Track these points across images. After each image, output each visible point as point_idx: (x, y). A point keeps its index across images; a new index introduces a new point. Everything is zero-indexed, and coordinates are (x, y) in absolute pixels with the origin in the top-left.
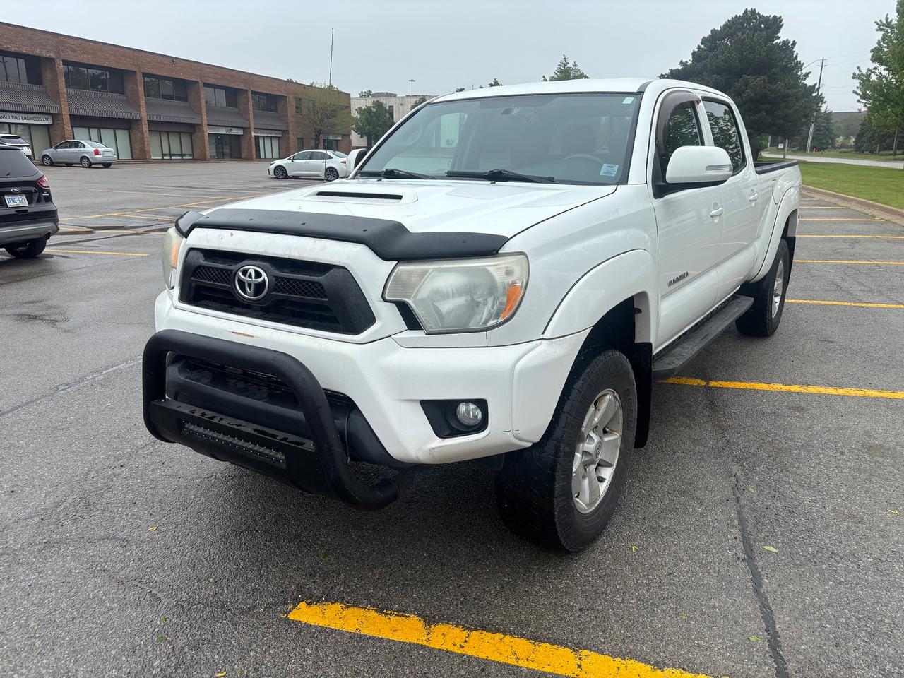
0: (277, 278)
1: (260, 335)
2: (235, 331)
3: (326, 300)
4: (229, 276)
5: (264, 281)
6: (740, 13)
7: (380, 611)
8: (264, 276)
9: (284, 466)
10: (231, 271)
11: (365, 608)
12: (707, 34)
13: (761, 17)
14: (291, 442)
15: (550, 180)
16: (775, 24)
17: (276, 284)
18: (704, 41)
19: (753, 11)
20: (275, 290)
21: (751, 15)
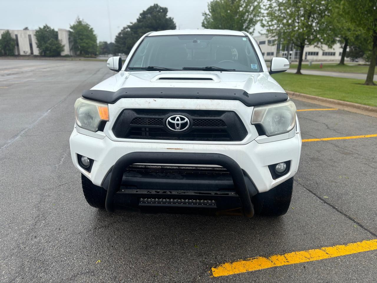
0: (194, 120)
1: (185, 148)
2: (168, 148)
3: (226, 127)
4: (162, 122)
5: (187, 121)
6: (153, 5)
7: (244, 260)
8: (186, 119)
9: (215, 207)
10: (162, 119)
11: (238, 261)
12: (142, 12)
13: (161, 7)
14: (219, 195)
15: (234, 70)
16: (165, 10)
17: (194, 123)
18: (141, 14)
19: (157, 5)
20: (194, 125)
21: (156, 6)
